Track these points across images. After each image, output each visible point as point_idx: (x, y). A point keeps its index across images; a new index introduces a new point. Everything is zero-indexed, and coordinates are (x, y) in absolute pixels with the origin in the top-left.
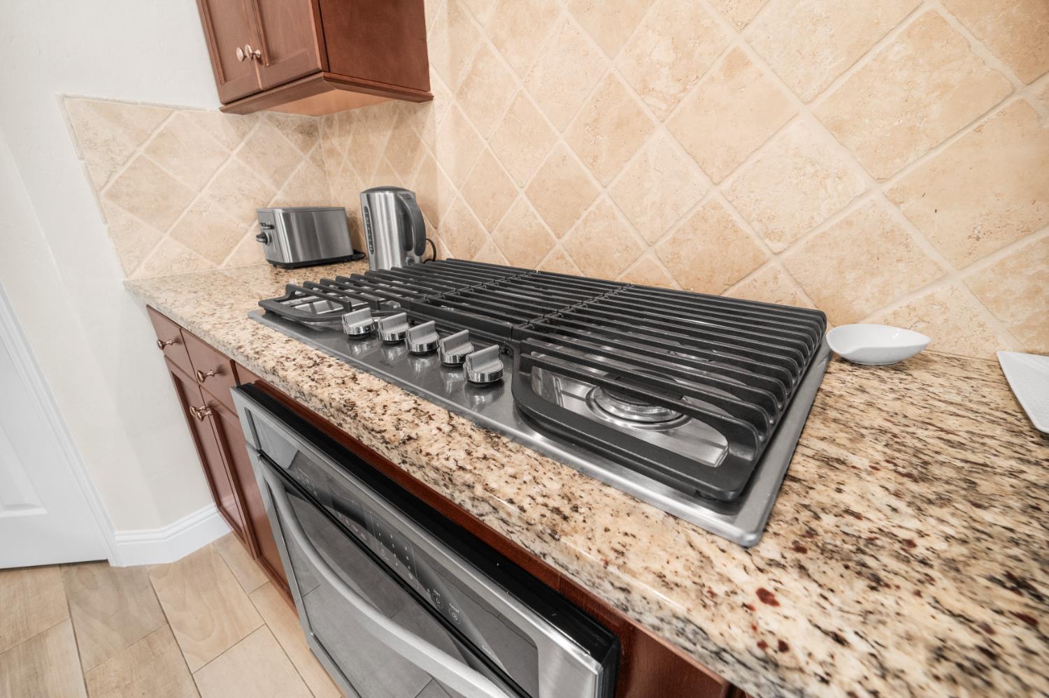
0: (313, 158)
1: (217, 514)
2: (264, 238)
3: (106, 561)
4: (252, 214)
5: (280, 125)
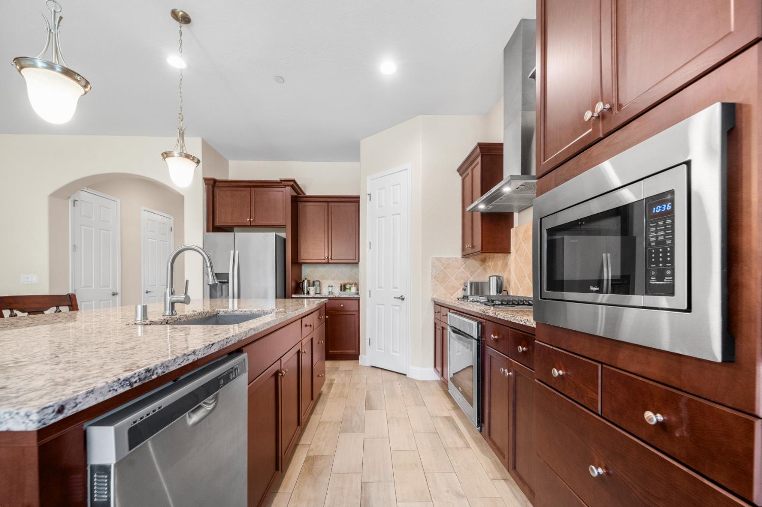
0: (483, 268)
1: (434, 372)
2: (464, 290)
3: (405, 375)
4: (463, 283)
5: (475, 260)
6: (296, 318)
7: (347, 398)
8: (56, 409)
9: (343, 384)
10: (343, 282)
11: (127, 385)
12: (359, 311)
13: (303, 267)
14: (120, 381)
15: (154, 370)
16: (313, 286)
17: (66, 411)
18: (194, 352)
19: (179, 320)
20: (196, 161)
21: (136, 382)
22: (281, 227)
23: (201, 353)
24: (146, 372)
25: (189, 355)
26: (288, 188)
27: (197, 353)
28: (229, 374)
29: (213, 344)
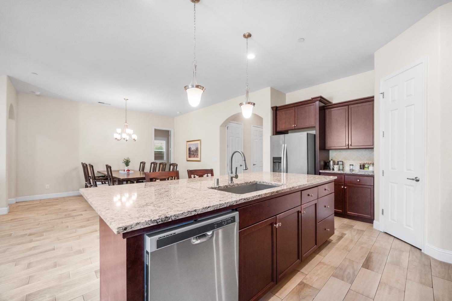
3: (420, 250)
6: (299, 190)
7: (349, 251)
8: (124, 229)
9: (351, 240)
10: (362, 162)
11: (155, 223)
12: (374, 186)
13: (330, 152)
14: (152, 221)
15: (170, 218)
16: (338, 165)
17: (127, 230)
18: (195, 211)
19: (233, 186)
20: (253, 104)
21: (160, 222)
22: (313, 128)
23: (200, 211)
24: (165, 218)
25: (192, 212)
26: (317, 102)
27: (197, 211)
28: (222, 222)
29: (209, 207)
